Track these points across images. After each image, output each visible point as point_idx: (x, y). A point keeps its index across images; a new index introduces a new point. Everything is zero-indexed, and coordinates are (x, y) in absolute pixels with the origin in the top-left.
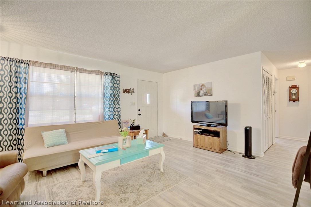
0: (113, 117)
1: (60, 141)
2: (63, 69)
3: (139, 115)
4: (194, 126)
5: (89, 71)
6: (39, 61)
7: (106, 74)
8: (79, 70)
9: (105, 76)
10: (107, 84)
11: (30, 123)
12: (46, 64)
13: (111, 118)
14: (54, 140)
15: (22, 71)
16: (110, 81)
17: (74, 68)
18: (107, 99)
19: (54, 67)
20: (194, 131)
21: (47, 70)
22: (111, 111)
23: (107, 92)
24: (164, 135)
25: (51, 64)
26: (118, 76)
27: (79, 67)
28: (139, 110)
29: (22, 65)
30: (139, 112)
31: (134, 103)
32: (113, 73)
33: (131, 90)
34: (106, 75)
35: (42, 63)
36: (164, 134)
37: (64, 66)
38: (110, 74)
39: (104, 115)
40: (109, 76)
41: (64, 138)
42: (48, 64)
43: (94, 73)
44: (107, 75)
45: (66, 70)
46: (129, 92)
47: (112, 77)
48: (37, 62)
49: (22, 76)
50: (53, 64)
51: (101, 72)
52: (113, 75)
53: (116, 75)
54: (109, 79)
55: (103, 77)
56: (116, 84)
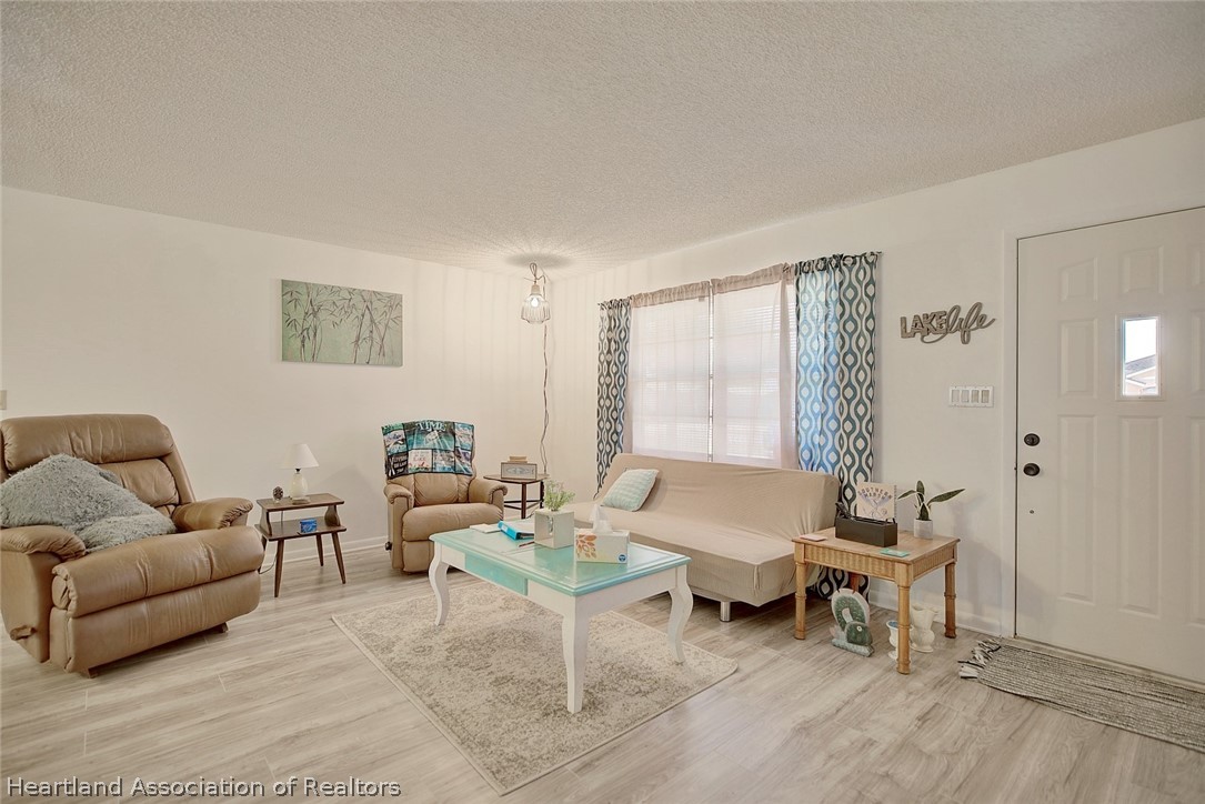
2: (685, 297)
3: (1032, 470)
5: (745, 279)
6: (643, 292)
7: (806, 268)
8: (719, 285)
9: (800, 282)
11: (635, 444)
12: (653, 294)
17: (707, 283)
18: (817, 378)
19: (669, 298)
22: (821, 432)
23: (816, 344)
25: (662, 291)
26: (871, 261)
27: (721, 277)
28: (1032, 440)
29: (623, 311)
30: (1032, 455)
31: (985, 392)
32: (834, 256)
33: (963, 315)
34: (804, 275)
35: (648, 294)
37: (687, 286)
38: (820, 265)
40: (818, 274)
43: (762, 281)
44: (808, 273)
45: (690, 296)
47: (831, 278)
48: (640, 294)
50: (665, 290)
51: (786, 269)
52: (837, 266)
53: (849, 262)
54: (817, 289)
55: (791, 289)
56: (851, 303)
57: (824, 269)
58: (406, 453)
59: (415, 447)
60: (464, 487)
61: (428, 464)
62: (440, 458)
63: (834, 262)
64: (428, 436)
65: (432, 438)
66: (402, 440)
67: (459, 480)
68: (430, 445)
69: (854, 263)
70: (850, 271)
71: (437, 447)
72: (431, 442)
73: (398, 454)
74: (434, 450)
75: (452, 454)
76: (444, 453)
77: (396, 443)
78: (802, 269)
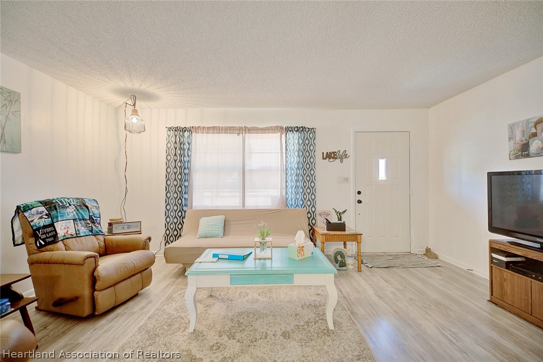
0: (301, 203)
1: (214, 232)
2: (228, 132)
3: (360, 202)
4: (491, 242)
5: (262, 129)
6: (201, 126)
7: (290, 129)
8: (248, 130)
9: (287, 134)
10: (291, 147)
11: (194, 204)
12: (208, 128)
13: (297, 205)
14: (207, 229)
15: (186, 140)
16: (296, 141)
17: (242, 128)
18: (293, 172)
19: (218, 131)
20: (492, 258)
21: (210, 136)
22: (298, 193)
23: (293, 160)
24: (428, 253)
25: (214, 127)
26: (312, 130)
27: (249, 126)
28: (359, 193)
29: (186, 134)
30: (359, 197)
31: (347, 178)
32: (302, 127)
33: (341, 153)
34: (289, 132)
35: (205, 127)
36: (428, 251)
37: (229, 127)
38: (296, 129)
39: (287, 199)
40: (295, 132)
41: (219, 228)
42: (210, 127)
43: (270, 131)
44: (291, 131)
45: (231, 132)
46: (336, 158)
47: (300, 134)
48: (200, 127)
49: (186, 147)
50: (217, 127)
51: (281, 128)
52: (302, 131)
53: (307, 130)
54: (294, 138)
55: (284, 136)
56: (307, 145)
57: (297, 131)
58: (52, 225)
59: (60, 219)
60: (102, 244)
61: (72, 231)
62: (80, 225)
63: (301, 129)
64: (68, 210)
65: (71, 211)
66: (46, 215)
67: (98, 239)
68: (71, 216)
69: (309, 131)
70: (307, 133)
71: (77, 217)
72: (72, 214)
73: (45, 227)
74: (74, 220)
75: (89, 221)
76: (83, 222)
77: (41, 218)
78: (289, 129)
